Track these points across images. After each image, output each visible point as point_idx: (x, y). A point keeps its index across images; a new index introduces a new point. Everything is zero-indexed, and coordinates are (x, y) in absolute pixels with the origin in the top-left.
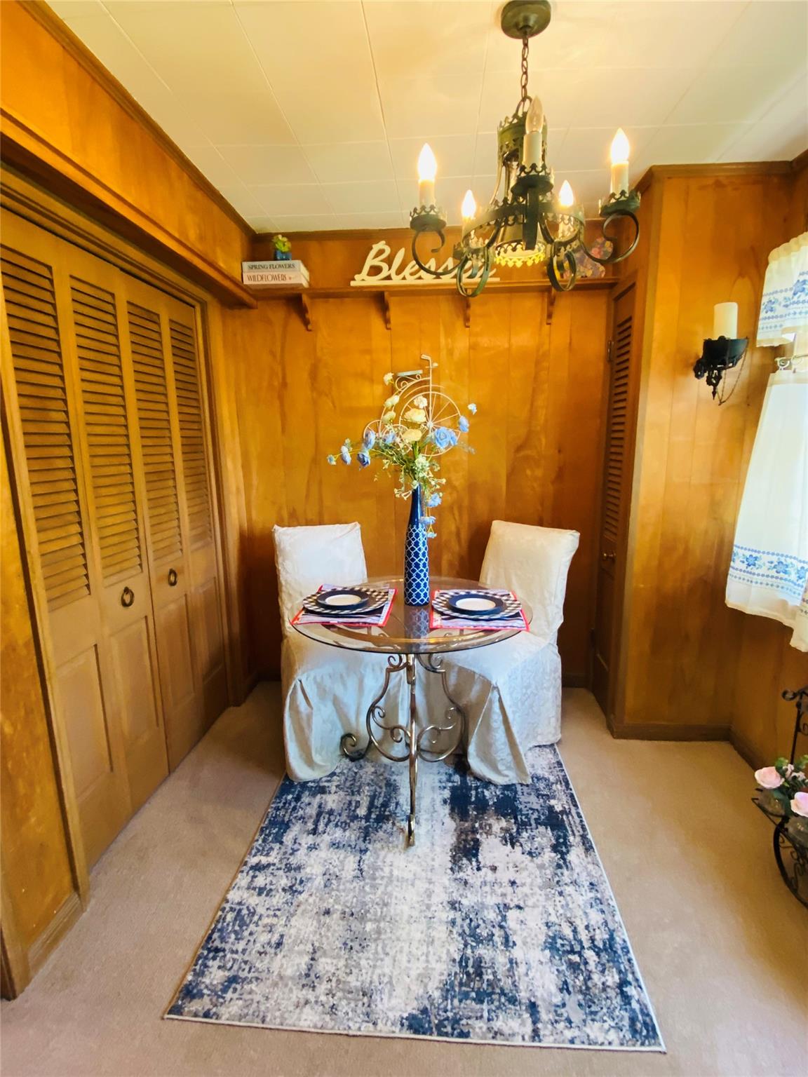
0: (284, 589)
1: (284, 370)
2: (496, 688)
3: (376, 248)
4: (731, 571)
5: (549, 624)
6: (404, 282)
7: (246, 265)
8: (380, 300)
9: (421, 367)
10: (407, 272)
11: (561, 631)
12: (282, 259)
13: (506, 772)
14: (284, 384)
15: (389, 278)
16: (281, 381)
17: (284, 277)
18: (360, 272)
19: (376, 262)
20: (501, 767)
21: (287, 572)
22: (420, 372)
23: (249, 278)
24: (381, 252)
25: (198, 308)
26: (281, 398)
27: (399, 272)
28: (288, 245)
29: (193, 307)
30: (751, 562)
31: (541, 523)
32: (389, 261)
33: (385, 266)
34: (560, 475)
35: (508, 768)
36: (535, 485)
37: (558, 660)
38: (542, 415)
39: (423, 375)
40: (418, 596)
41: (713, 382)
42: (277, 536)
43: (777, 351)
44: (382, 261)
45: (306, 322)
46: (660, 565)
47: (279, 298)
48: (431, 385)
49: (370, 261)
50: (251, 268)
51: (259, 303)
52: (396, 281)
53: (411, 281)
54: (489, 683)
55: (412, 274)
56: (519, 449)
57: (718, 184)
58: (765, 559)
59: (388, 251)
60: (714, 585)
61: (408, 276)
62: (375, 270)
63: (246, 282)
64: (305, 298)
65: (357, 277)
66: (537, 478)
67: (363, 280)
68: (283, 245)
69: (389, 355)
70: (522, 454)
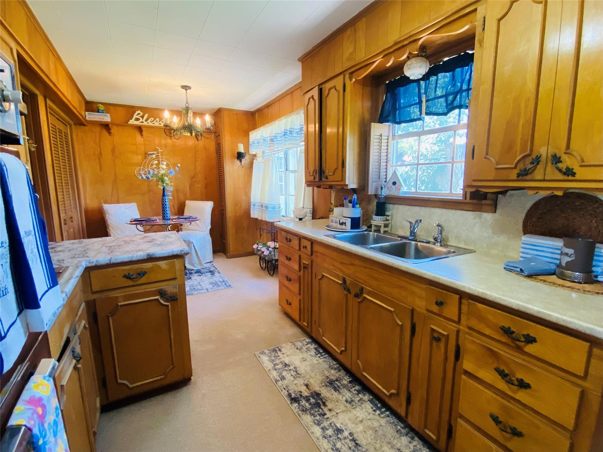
0: (110, 225)
1: (100, 148)
2: (193, 243)
3: (137, 112)
4: (251, 209)
5: (207, 229)
6: (148, 124)
7: (87, 113)
8: (140, 129)
9: (155, 151)
10: (149, 121)
11: (211, 230)
12: (102, 113)
13: (197, 266)
14: (101, 154)
15: (142, 122)
16: (99, 152)
17: (103, 119)
18: (131, 119)
19: (138, 117)
20: (196, 265)
21: (110, 220)
22: (156, 152)
23: (89, 118)
24: (139, 114)
25: (68, 127)
26: (99, 159)
27: (146, 120)
28: (104, 108)
29: (66, 126)
30: (254, 205)
31: (202, 200)
32: (143, 117)
33: (141, 119)
34: (206, 186)
35: (198, 265)
36: (199, 190)
37: (210, 238)
38: (199, 168)
39: (157, 153)
40: (167, 216)
41: (241, 161)
42: (104, 207)
43: (255, 155)
44: (139, 117)
45: (110, 133)
46: (235, 209)
47: (98, 124)
48: (160, 157)
49: (135, 116)
50: (89, 114)
51: (88, 125)
52: (145, 123)
53: (151, 124)
54: (190, 242)
55: (151, 122)
56: (192, 178)
57: (237, 114)
58: (257, 204)
59: (142, 114)
60: (248, 213)
61: (149, 122)
62: (137, 119)
63: (87, 118)
64: (110, 126)
65: (130, 121)
66: (199, 187)
67: (132, 122)
68: (101, 107)
69: (143, 146)
70: (194, 179)
